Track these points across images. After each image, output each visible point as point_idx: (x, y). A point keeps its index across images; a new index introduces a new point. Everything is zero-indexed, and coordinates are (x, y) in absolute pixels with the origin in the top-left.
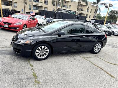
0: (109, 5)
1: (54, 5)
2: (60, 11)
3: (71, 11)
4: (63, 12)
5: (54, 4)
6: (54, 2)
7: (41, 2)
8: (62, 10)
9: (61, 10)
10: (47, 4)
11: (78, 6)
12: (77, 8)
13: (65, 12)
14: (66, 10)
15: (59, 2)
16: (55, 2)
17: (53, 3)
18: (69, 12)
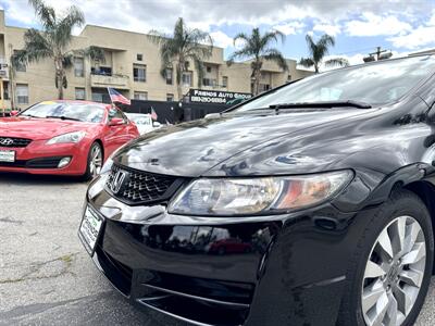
0: (378, 53)
1: (169, 82)
2: (195, 99)
3: (236, 96)
4: (206, 99)
5: (169, 77)
6: (168, 71)
7: (121, 76)
8: (204, 94)
9: (200, 93)
10: (144, 81)
11: (253, 75)
12: (249, 83)
13: (213, 100)
14: (218, 93)
15: (187, 71)
16: (172, 69)
17: (163, 73)
18: (228, 99)
